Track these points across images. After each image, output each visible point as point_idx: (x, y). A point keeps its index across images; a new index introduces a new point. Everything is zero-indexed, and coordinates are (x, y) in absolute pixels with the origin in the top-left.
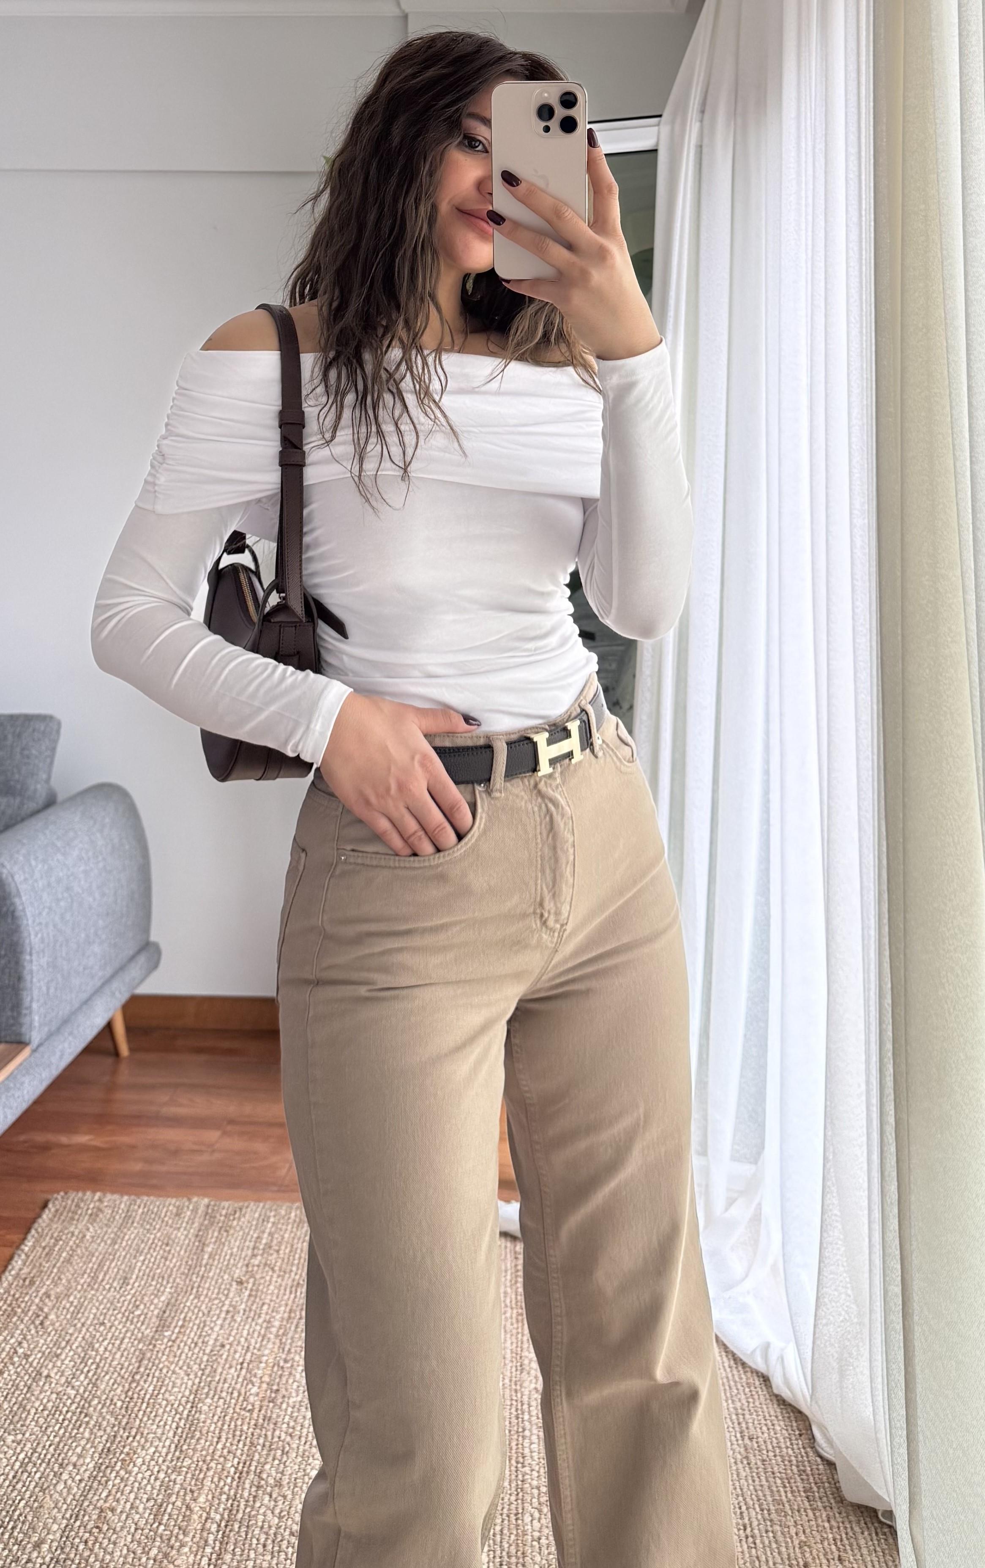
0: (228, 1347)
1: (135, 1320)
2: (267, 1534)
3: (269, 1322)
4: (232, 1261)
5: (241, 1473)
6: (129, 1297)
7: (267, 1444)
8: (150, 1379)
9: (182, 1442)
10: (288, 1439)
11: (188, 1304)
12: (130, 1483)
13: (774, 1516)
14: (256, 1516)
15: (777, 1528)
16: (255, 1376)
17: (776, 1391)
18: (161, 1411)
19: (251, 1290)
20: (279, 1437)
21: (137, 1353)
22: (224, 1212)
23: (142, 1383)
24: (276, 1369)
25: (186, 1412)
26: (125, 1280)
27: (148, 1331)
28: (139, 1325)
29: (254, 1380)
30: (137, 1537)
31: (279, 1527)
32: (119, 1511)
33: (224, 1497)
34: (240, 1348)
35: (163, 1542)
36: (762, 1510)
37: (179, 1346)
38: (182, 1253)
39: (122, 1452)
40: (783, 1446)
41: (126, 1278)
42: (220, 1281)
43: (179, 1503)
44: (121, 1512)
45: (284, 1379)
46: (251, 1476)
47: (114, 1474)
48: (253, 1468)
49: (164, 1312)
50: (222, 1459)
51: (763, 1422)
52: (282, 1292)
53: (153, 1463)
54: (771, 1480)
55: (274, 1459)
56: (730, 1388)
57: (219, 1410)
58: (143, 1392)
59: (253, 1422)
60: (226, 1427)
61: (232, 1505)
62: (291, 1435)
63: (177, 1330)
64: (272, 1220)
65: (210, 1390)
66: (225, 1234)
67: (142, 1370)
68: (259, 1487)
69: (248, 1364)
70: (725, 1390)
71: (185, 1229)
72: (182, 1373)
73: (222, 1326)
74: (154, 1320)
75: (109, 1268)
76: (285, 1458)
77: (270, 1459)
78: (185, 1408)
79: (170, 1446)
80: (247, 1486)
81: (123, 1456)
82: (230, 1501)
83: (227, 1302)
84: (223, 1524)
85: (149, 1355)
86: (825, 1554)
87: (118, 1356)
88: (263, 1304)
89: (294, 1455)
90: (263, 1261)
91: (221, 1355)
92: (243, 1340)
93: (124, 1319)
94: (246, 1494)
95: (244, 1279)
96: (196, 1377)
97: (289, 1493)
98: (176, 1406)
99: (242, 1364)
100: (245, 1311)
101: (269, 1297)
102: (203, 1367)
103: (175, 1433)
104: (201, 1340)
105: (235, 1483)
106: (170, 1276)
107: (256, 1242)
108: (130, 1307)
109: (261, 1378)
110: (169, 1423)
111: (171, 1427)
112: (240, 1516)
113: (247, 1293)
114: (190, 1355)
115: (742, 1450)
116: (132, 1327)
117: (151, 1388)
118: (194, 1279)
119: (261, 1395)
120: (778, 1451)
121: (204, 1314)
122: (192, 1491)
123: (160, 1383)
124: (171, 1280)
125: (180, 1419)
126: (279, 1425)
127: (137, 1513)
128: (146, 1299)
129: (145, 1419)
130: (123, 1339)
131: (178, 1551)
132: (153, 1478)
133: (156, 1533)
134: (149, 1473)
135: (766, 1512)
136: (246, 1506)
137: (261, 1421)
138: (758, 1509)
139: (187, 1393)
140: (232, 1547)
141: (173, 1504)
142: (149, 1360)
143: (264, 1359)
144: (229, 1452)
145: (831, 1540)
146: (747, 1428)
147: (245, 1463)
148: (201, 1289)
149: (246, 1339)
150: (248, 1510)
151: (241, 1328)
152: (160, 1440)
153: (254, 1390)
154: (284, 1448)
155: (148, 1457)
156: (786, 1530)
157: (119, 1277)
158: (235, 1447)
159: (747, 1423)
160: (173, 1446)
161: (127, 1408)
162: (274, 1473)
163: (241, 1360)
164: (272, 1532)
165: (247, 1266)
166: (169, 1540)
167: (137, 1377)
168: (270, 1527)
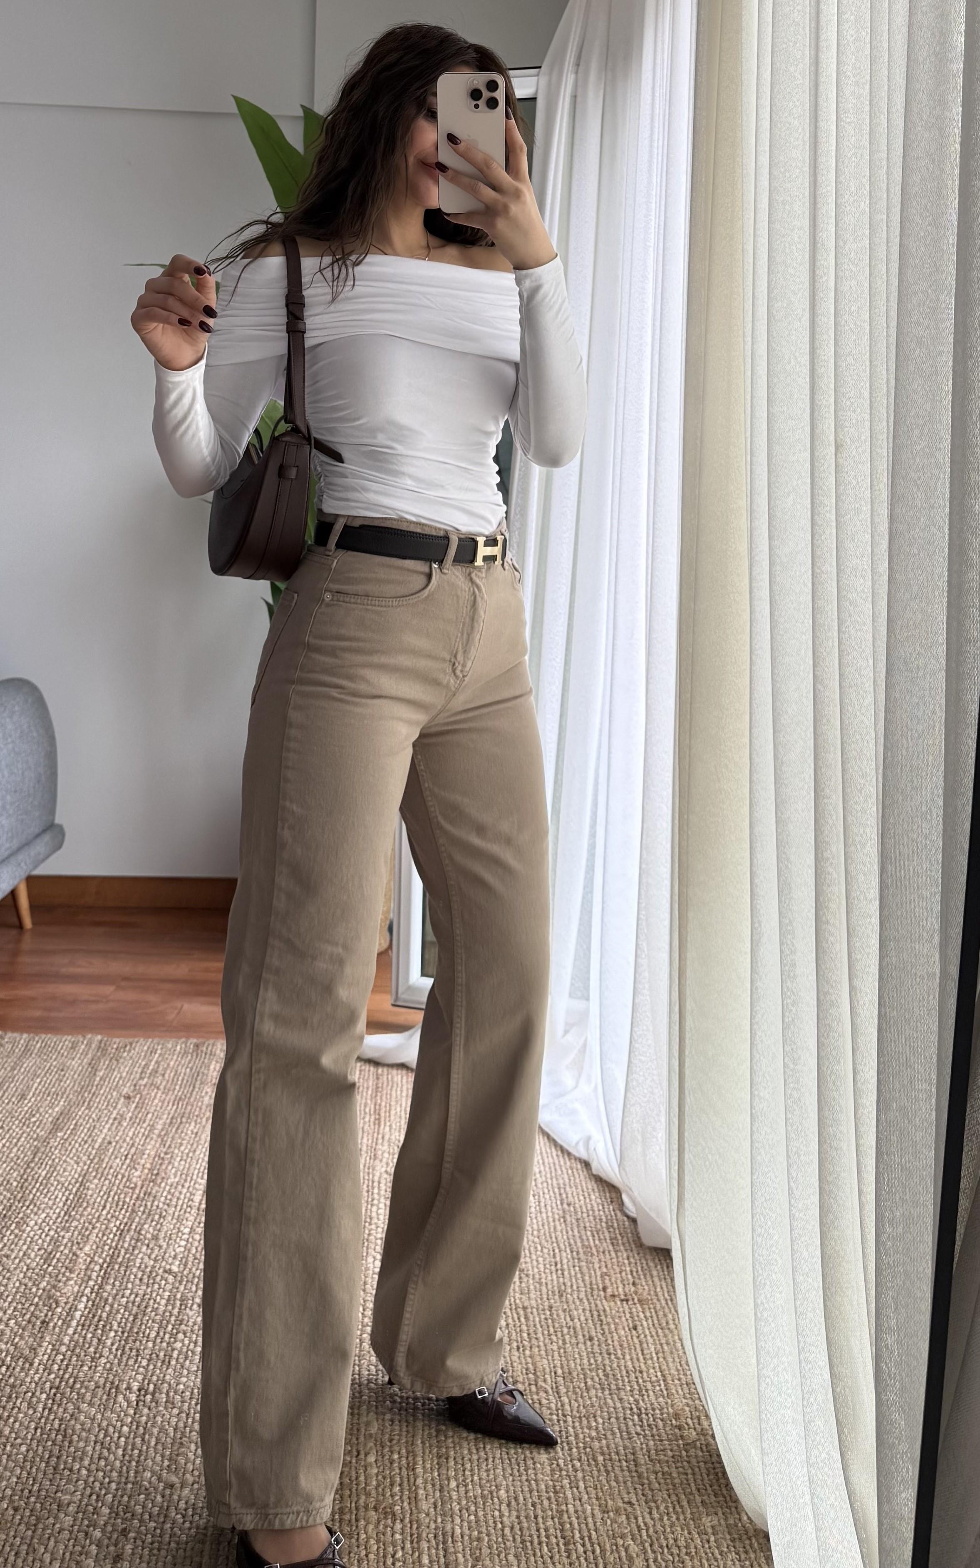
0: (114, 1144)
1: (31, 1125)
2: (143, 1271)
3: (153, 1126)
4: (121, 1082)
5: (122, 1231)
6: (26, 1109)
7: (147, 1211)
8: (43, 1166)
9: (71, 1209)
10: (166, 1207)
11: (80, 1113)
12: (23, 1238)
13: (582, 1256)
14: (134, 1260)
15: (584, 1264)
16: (139, 1164)
17: (594, 1172)
18: (52, 1189)
19: (138, 1103)
20: (158, 1207)
21: (32, 1148)
22: (115, 1046)
23: (36, 1169)
24: (156, 1159)
25: (74, 1190)
26: (23, 1096)
27: (43, 1133)
28: (34, 1128)
29: (137, 1166)
30: (29, 1274)
31: (153, 1267)
32: (13, 1257)
33: (107, 1248)
34: (125, 1145)
35: (51, 1277)
36: (572, 1252)
37: (70, 1144)
38: (76, 1076)
39: (16, 1217)
40: (596, 1209)
41: (24, 1095)
42: (109, 1096)
43: (66, 1251)
44: (15, 1258)
45: (164, 1167)
46: (132, 1233)
47: (9, 1232)
48: (133, 1227)
49: (58, 1119)
50: (106, 1222)
51: (581, 1193)
52: (166, 1104)
53: (44, 1224)
54: (583, 1232)
55: (152, 1221)
56: (556, 1170)
57: (105, 1188)
58: (37, 1176)
59: (135, 1196)
60: (110, 1199)
61: (113, 1253)
62: (168, 1205)
63: (69, 1132)
64: (159, 1052)
65: (97, 1173)
66: (115, 1063)
67: (36, 1160)
68: (138, 1240)
69: (133, 1156)
70: (551, 1172)
71: (79, 1058)
72: (72, 1162)
73: (109, 1129)
74: (48, 1125)
75: (8, 1088)
76: (162, 1220)
77: (149, 1220)
78: (74, 1186)
79: (60, 1213)
80: (128, 1239)
81: (17, 1220)
82: (112, 1250)
83: (115, 1112)
84: (105, 1265)
85: (43, 1149)
86: (622, 1281)
87: (15, 1150)
88: (148, 1113)
89: (170, 1218)
90: (150, 1082)
91: (108, 1151)
92: (128, 1139)
93: (21, 1125)
94: (126, 1245)
95: (131, 1094)
96: (85, 1164)
97: (165, 1245)
98: (66, 1185)
99: (126, 1156)
100: (131, 1118)
101: (153, 1108)
102: (91, 1157)
103: (64, 1204)
104: (90, 1139)
105: (116, 1238)
106: (63, 1094)
107: (144, 1068)
108: (27, 1115)
109: (143, 1165)
110: (60, 1196)
111: (61, 1199)
112: (120, 1260)
113: (134, 1105)
114: (80, 1149)
115: (561, 1212)
116: (28, 1130)
117: (44, 1173)
118: (86, 1095)
119: (143, 1177)
120: (591, 1213)
121: (94, 1120)
122: (78, 1243)
123: (52, 1169)
124: (65, 1096)
125: (70, 1194)
126: (157, 1198)
127: (29, 1258)
128: (41, 1110)
129: (38, 1194)
130: (20, 1138)
131: (65, 1283)
132: (44, 1235)
133: (45, 1271)
134: (41, 1231)
135: (575, 1253)
136: (126, 1253)
137: (142, 1195)
138: (568, 1251)
139: (76, 1176)
140: (112, 1281)
141: (62, 1252)
142: (43, 1153)
143: (147, 1152)
144: (112, 1217)
145: (629, 1272)
146: (567, 1197)
147: (126, 1224)
148: (92, 1103)
149: (132, 1138)
150: (127, 1256)
151: (126, 1131)
152: (51, 1208)
153: (137, 1173)
154: (161, 1213)
155: (40, 1221)
156: (591, 1265)
157: (17, 1094)
158: (117, 1213)
159: (567, 1194)
160: (63, 1213)
161: (22, 1187)
162: (151, 1230)
163: (126, 1153)
164: (148, 1270)
165: (135, 1085)
166: (57, 1276)
167: (32, 1165)
168: (146, 1267)
